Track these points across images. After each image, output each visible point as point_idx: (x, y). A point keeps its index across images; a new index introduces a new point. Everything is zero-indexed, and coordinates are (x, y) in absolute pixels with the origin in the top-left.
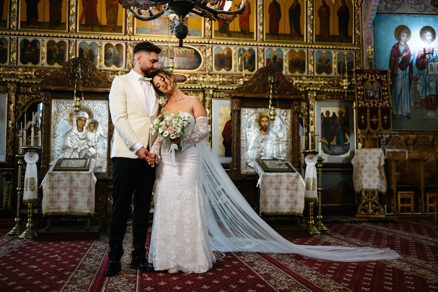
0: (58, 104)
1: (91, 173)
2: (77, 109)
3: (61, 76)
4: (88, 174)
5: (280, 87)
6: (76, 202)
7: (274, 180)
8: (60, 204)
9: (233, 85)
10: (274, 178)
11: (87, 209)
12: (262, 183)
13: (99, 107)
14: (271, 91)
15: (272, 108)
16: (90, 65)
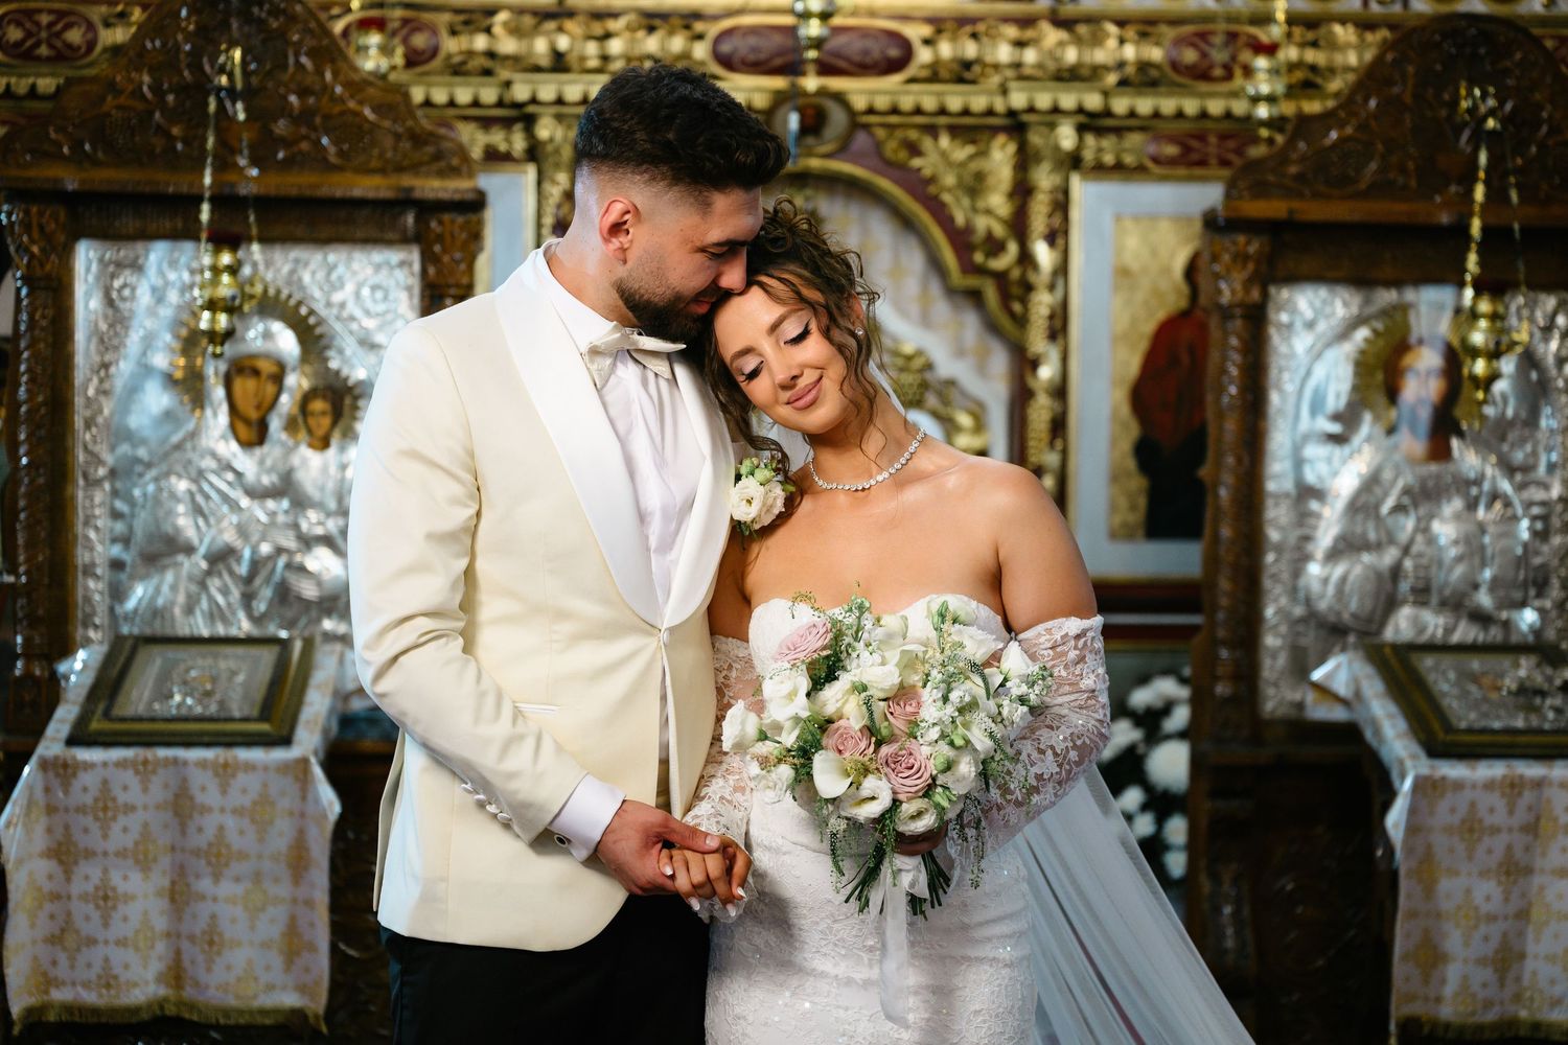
0: (113, 276)
1: (304, 762)
2: (223, 320)
3: (122, 100)
4: (285, 768)
5: (1534, 149)
6: (211, 943)
7: (1495, 812)
8: (118, 956)
9: (1204, 87)
10: (1497, 801)
11: (284, 988)
12: (1413, 828)
13: (366, 292)
14: (1479, 193)
15: (1484, 306)
16: (300, 26)
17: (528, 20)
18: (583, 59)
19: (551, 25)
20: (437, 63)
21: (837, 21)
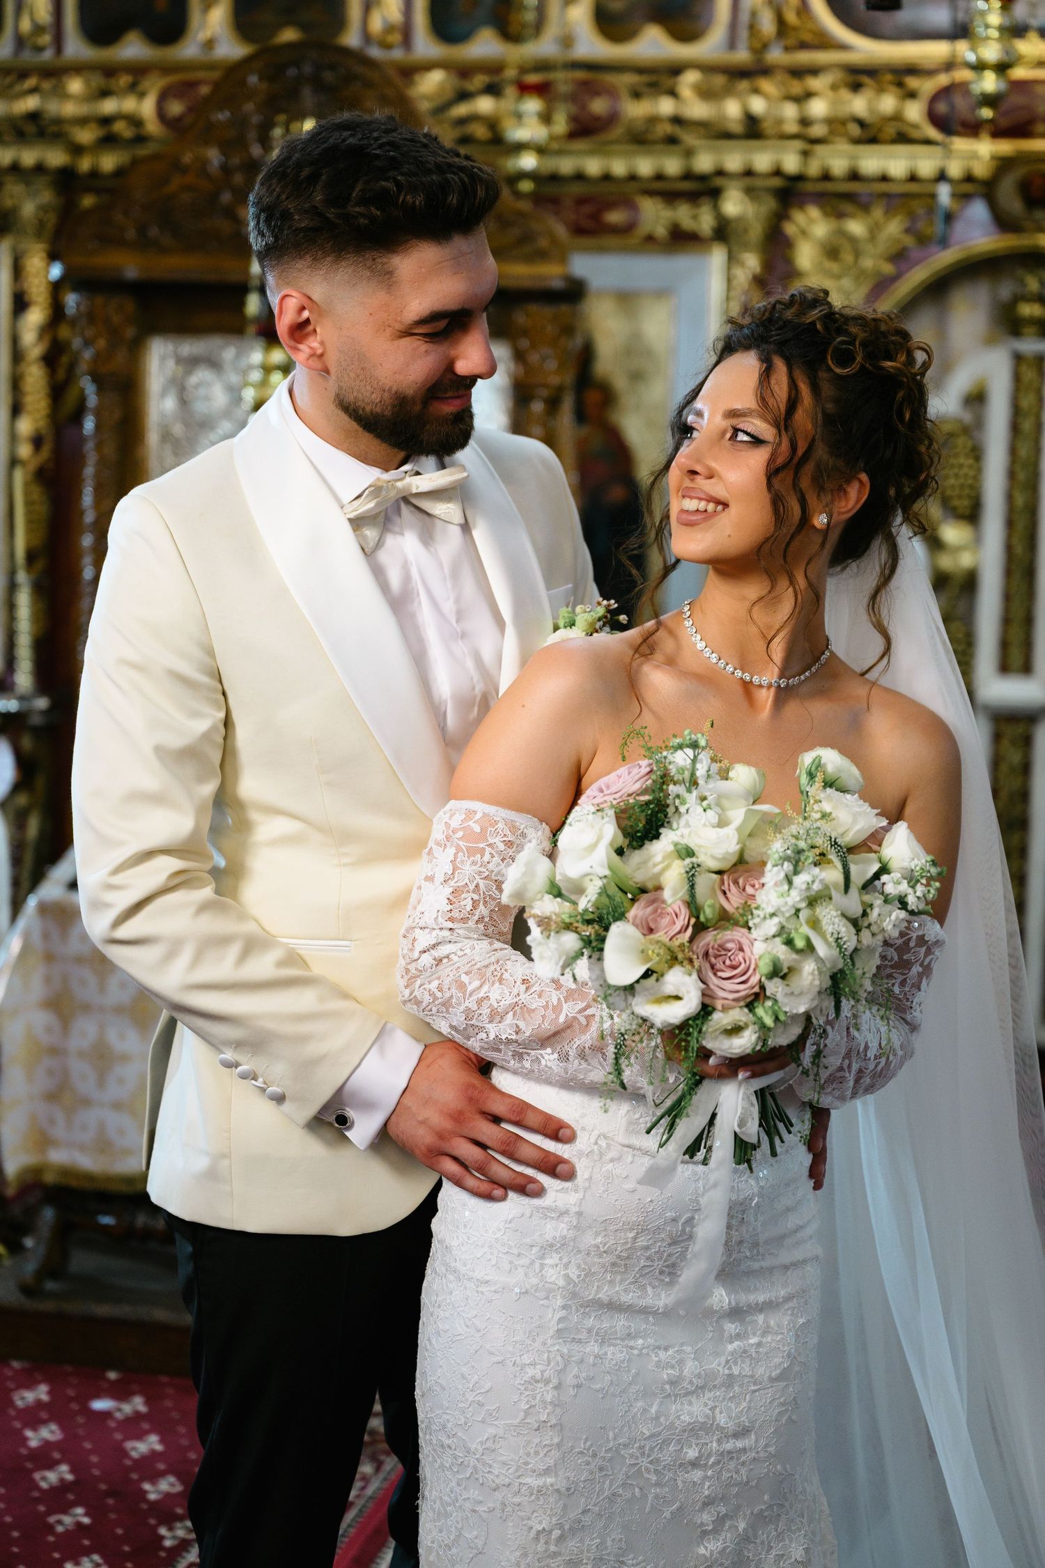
0: (188, 372)
17: (719, 80)
18: (780, 122)
19: (744, 85)
20: (617, 132)
21: (1019, 73)
